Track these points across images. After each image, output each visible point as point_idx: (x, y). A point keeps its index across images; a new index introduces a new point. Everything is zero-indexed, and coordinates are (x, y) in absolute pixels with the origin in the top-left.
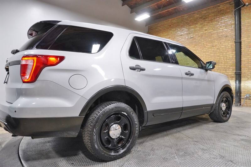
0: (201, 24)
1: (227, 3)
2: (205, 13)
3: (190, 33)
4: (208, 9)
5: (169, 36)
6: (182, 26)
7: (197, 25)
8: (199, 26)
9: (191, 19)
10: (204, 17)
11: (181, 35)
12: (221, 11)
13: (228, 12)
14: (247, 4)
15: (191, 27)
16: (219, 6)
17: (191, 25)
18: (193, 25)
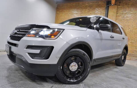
0: (89, 10)
1: (103, 2)
2: (91, 4)
3: (82, 14)
4: (93, 2)
5: (69, 13)
6: (78, 9)
7: (86, 10)
8: (87, 10)
9: (84, 5)
10: (90, 6)
11: (77, 14)
12: (99, 5)
13: (103, 7)
14: (112, 4)
15: (83, 10)
16: (99, 2)
17: (83, 9)
18: (84, 9)
